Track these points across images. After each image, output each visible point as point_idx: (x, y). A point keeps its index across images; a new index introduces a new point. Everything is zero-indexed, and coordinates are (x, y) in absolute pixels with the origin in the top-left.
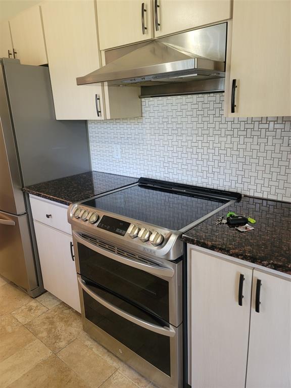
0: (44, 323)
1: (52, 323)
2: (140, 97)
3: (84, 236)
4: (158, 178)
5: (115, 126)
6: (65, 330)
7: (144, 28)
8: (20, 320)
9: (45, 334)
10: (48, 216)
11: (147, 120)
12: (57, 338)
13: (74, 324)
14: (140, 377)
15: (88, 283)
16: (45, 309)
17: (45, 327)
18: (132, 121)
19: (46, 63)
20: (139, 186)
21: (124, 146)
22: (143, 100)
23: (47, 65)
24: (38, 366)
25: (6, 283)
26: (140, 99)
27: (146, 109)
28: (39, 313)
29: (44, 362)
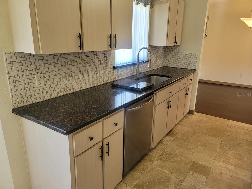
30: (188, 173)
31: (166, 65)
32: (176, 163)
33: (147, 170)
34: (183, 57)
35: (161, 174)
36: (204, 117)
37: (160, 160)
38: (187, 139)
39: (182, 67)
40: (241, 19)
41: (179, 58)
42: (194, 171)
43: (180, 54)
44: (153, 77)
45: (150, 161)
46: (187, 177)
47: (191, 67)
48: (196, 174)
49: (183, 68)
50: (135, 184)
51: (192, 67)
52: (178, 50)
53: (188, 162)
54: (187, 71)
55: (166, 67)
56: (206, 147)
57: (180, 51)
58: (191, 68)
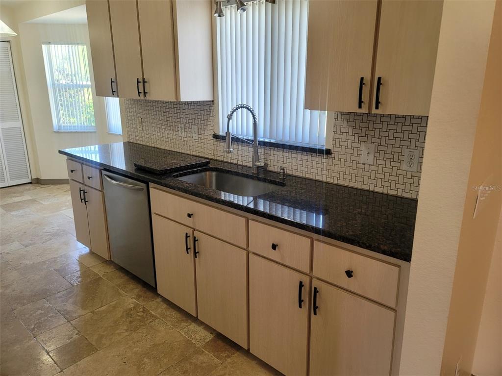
30: (77, 332)
32: (112, 325)
33: (120, 290)
35: (102, 302)
37: (134, 308)
42: (75, 341)
46: (72, 328)
48: (69, 341)
53: (104, 341)
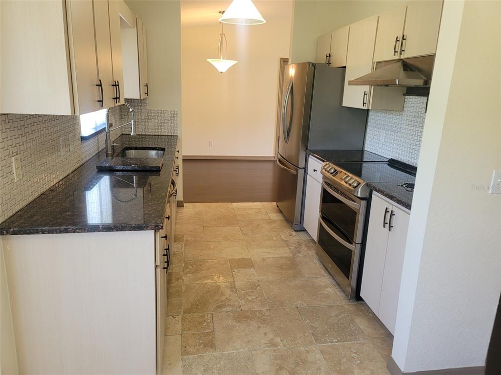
0: (295, 244)
1: (300, 245)
2: (404, 95)
3: (327, 184)
4: (404, 161)
5: (385, 115)
6: (306, 251)
7: (395, 52)
8: (283, 237)
9: (293, 248)
10: (314, 170)
11: (406, 113)
12: (299, 252)
13: (313, 251)
14: (336, 285)
15: (323, 218)
16: (299, 238)
17: (295, 245)
18: (397, 113)
19: (345, 66)
20: (388, 165)
21: (388, 132)
22: (406, 97)
23: (345, 67)
24: (282, 257)
25: (283, 218)
26: (404, 97)
27: (407, 105)
28: (295, 238)
29: (286, 257)
30: (233, 273)
31: (125, 131)
33: (183, 290)
34: (155, 116)
35: (204, 287)
36: (200, 207)
37: (189, 273)
38: (202, 238)
39: (156, 134)
40: (208, 60)
41: (148, 119)
42: (238, 268)
43: (148, 112)
44: (129, 151)
45: (177, 279)
46: (235, 276)
47: (169, 132)
48: (241, 270)
49: (158, 134)
50: (182, 310)
51: (171, 132)
52: (144, 106)
53: (223, 262)
54: (165, 138)
55: (125, 136)
56: (229, 240)
57: (147, 108)
58: (170, 134)
